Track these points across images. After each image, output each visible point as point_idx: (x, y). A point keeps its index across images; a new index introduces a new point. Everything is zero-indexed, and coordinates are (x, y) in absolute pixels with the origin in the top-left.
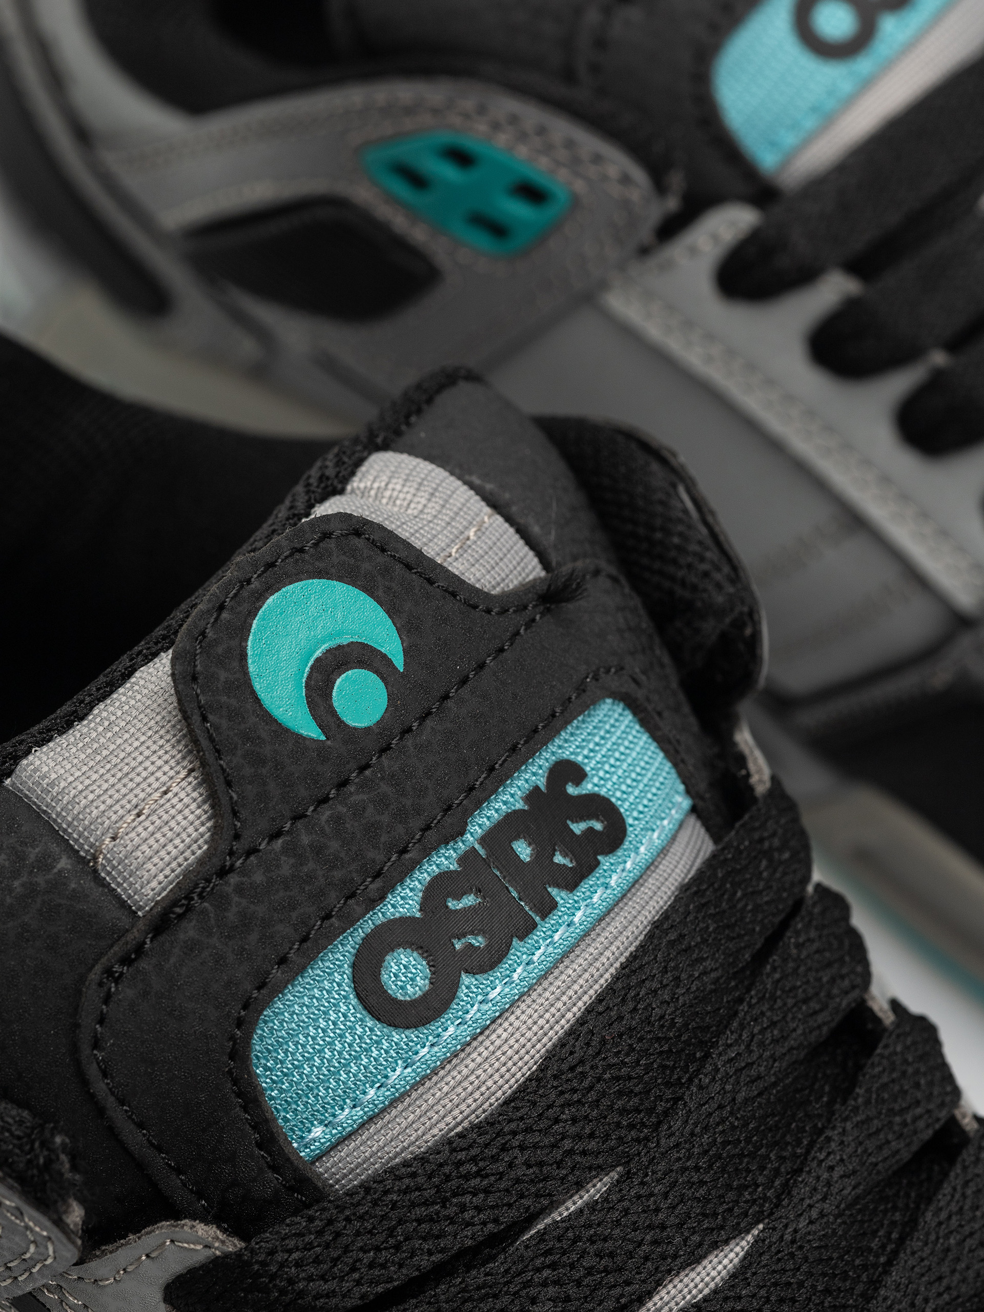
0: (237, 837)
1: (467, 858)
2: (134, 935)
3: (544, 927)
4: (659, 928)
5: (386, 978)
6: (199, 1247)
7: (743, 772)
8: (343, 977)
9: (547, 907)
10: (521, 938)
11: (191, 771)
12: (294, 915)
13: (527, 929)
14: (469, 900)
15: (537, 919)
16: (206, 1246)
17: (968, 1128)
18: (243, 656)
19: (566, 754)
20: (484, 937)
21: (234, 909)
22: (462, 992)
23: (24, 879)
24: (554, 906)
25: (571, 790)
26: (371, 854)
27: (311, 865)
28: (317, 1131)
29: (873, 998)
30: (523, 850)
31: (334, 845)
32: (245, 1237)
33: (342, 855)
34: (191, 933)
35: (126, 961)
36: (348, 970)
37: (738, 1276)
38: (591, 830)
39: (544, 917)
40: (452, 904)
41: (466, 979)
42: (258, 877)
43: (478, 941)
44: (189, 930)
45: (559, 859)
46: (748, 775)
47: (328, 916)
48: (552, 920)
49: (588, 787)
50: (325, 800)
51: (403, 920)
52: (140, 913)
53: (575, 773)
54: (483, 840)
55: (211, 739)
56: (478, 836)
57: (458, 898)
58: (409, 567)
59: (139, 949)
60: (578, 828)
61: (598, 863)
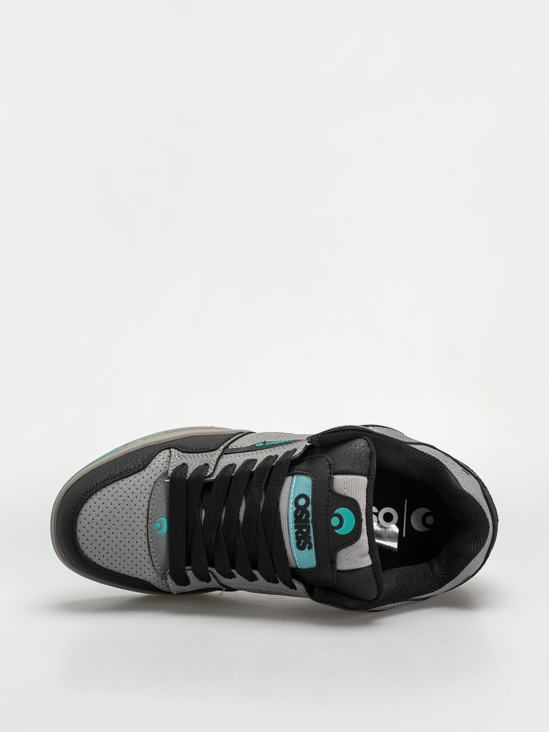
4: (283, 542)
5: (303, 499)
9: (296, 527)
13: (295, 522)
14: (304, 517)
15: (295, 524)
18: (350, 510)
20: (298, 516)
24: (295, 529)
25: (308, 545)
30: (305, 530)
37: (238, 515)
38: (301, 543)
40: (305, 515)
43: (298, 514)
45: (300, 535)
49: (307, 548)
50: (328, 506)
51: (308, 507)
53: (310, 548)
54: (309, 526)
60: (302, 541)
61: (296, 540)
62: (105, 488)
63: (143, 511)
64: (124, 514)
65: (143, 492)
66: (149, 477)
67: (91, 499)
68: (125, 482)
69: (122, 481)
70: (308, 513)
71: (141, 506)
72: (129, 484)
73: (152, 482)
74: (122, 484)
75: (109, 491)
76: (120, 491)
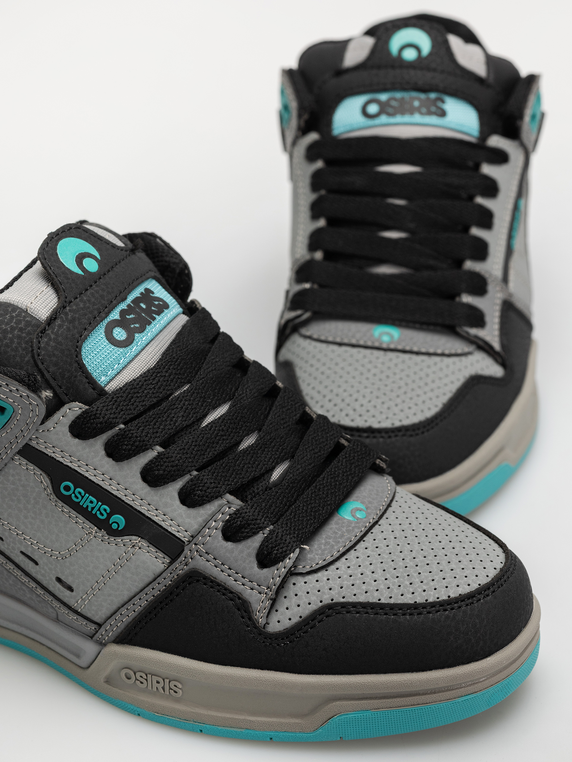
0: (66, 298)
1: (129, 306)
2: (43, 326)
3: (154, 323)
5: (115, 335)
6: (77, 409)
7: (194, 305)
8: (103, 335)
10: (149, 325)
11: (48, 286)
12: (86, 317)
14: (132, 316)
15: (152, 321)
16: (80, 409)
17: (281, 387)
18: (57, 254)
19: (148, 287)
20: (138, 324)
21: (70, 316)
22: (136, 338)
23: (9, 315)
24: (155, 319)
25: (152, 295)
26: (103, 302)
27: (88, 305)
28: (103, 378)
29: (246, 356)
30: (143, 305)
31: (93, 300)
32: (90, 406)
33: (96, 302)
34: (59, 322)
35: (42, 332)
36: (104, 334)
38: (159, 303)
39: (153, 321)
40: (128, 317)
41: (137, 335)
42: (74, 307)
43: (137, 325)
44: (58, 322)
45: (153, 308)
46: (196, 305)
47: (95, 318)
48: (156, 321)
49: (156, 295)
50: (87, 290)
51: (116, 320)
52: (43, 322)
53: (151, 292)
54: (132, 302)
55: (54, 273)
56: (131, 301)
57: (129, 315)
58: (95, 237)
59: (45, 329)
60: (156, 303)
61: (164, 311)
62: (416, 602)
63: (371, 543)
64: (406, 553)
65: (354, 565)
66: (331, 582)
67: (449, 597)
68: (376, 594)
69: (379, 600)
70: (123, 313)
71: (370, 549)
72: (372, 588)
73: (331, 573)
74: (382, 595)
75: (413, 593)
76: (393, 585)
